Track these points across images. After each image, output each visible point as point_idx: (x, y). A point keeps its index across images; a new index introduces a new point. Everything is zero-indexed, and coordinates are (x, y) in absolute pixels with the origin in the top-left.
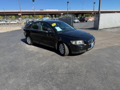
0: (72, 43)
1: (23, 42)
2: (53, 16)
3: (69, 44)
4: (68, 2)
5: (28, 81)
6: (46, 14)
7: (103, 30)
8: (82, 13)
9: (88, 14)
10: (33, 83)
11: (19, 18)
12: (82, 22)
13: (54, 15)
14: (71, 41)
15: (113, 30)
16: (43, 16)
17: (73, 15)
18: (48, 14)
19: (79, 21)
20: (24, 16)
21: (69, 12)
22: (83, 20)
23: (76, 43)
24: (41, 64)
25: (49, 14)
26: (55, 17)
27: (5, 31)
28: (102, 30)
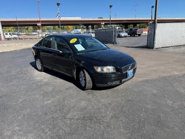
0: (96, 70)
1: (32, 66)
2: (89, 26)
3: (92, 72)
4: (111, 6)
5: (17, 128)
6: (78, 25)
7: (161, 49)
8: (135, 23)
9: (144, 24)
10: (22, 133)
11: (38, 30)
12: (133, 36)
13: (91, 26)
14: (95, 68)
15: (177, 50)
16: (74, 27)
17: (121, 25)
18: (81, 24)
19: (128, 35)
20: (46, 27)
21: (112, 21)
22: (133, 33)
23: (102, 70)
24: (46, 103)
25: (83, 24)
26: (93, 28)
27: (12, 50)
28: (159, 49)
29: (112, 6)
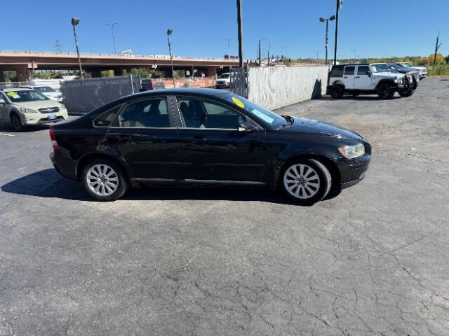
0: (342, 153)
4: (74, 22)
14: (341, 150)
23: (351, 152)
29: (77, 23)
